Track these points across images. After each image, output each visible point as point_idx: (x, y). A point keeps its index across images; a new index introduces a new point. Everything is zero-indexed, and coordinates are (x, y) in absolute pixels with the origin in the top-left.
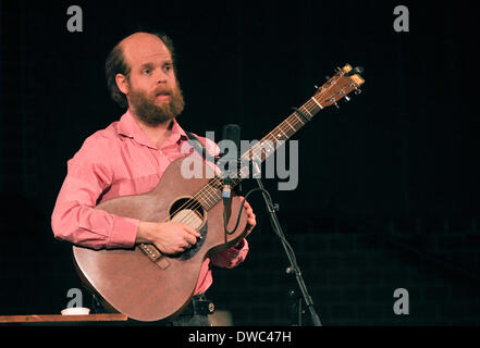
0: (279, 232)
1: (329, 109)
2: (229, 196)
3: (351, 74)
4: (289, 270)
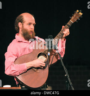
0: (63, 65)
1: (75, 23)
2: (49, 55)
3: (79, 12)
4: (66, 75)
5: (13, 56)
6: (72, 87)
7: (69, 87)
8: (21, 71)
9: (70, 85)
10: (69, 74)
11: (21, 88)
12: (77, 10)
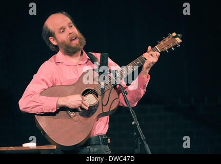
3: (176, 37)
4: (133, 123)
5: (42, 82)
6: (145, 143)
7: (140, 143)
8: (46, 107)
9: (141, 141)
10: (139, 120)
11: (55, 148)
12: (173, 32)
